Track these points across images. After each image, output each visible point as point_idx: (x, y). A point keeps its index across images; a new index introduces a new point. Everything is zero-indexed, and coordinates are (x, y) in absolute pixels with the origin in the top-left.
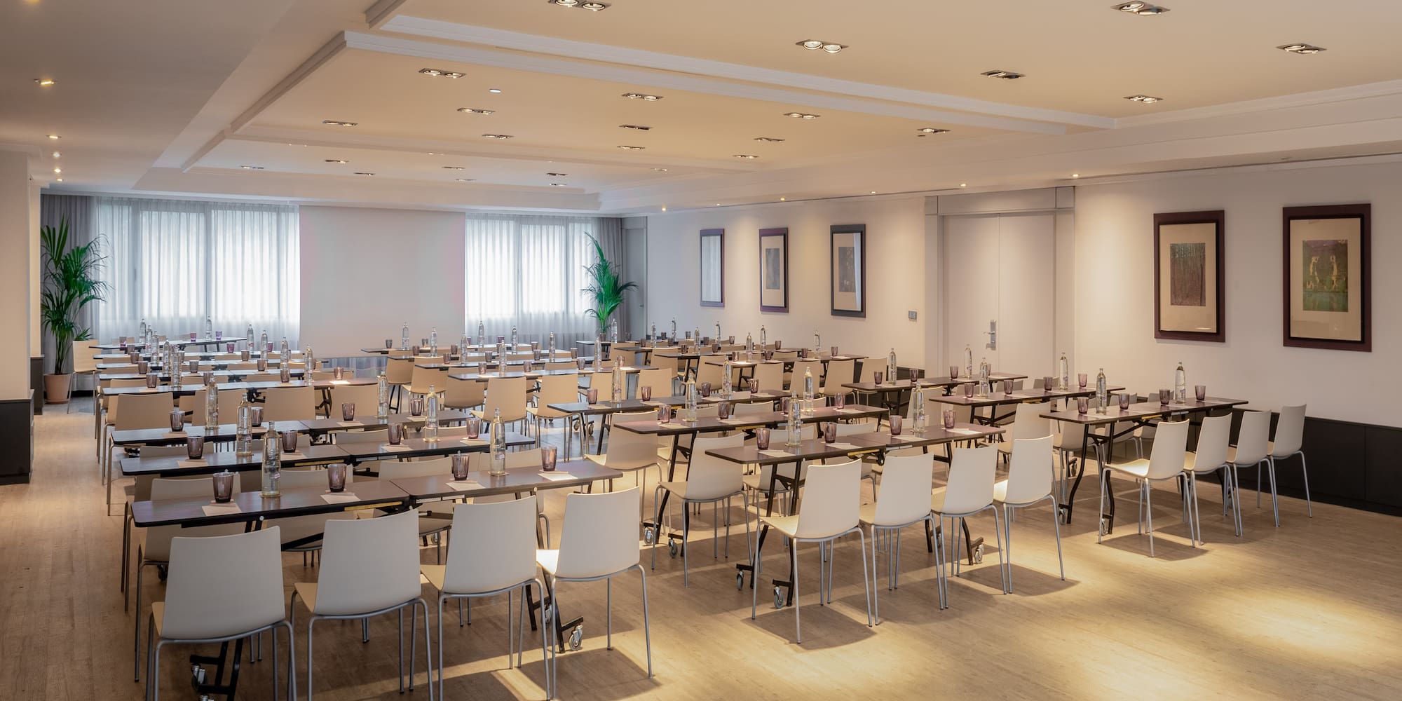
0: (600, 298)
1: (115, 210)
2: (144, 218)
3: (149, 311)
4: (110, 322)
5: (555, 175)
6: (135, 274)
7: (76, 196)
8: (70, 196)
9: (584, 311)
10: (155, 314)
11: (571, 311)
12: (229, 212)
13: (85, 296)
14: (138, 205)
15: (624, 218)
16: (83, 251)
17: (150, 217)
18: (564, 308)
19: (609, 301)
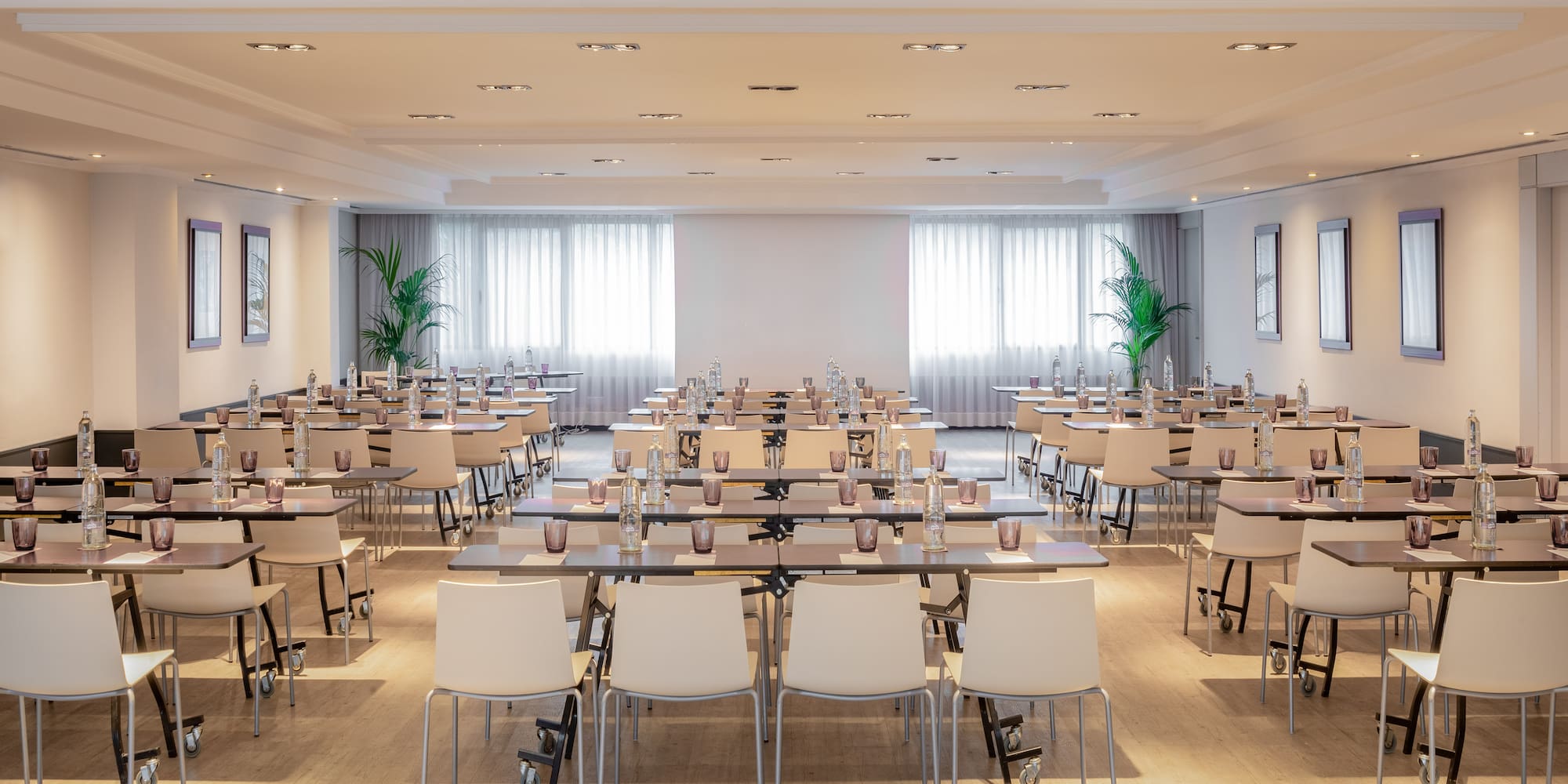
0: (1135, 324)
1: (456, 230)
2: (490, 235)
3: (496, 340)
4: (452, 350)
5: (938, 160)
6: (480, 297)
7: (414, 215)
8: (409, 215)
9: (1109, 344)
10: (502, 343)
11: (1088, 343)
12: (589, 226)
13: (424, 323)
14: (484, 222)
15: (1179, 214)
16: (422, 274)
17: (496, 237)
18: (1075, 341)
19: (1144, 330)
